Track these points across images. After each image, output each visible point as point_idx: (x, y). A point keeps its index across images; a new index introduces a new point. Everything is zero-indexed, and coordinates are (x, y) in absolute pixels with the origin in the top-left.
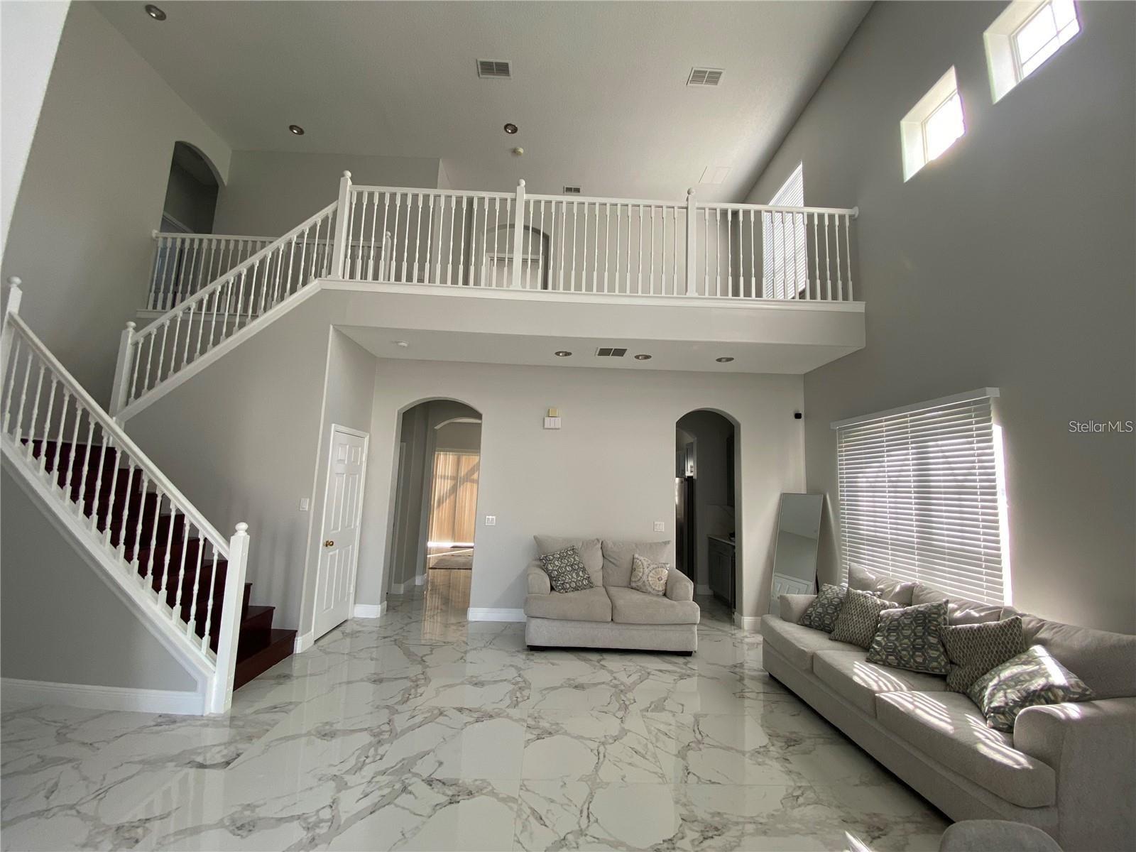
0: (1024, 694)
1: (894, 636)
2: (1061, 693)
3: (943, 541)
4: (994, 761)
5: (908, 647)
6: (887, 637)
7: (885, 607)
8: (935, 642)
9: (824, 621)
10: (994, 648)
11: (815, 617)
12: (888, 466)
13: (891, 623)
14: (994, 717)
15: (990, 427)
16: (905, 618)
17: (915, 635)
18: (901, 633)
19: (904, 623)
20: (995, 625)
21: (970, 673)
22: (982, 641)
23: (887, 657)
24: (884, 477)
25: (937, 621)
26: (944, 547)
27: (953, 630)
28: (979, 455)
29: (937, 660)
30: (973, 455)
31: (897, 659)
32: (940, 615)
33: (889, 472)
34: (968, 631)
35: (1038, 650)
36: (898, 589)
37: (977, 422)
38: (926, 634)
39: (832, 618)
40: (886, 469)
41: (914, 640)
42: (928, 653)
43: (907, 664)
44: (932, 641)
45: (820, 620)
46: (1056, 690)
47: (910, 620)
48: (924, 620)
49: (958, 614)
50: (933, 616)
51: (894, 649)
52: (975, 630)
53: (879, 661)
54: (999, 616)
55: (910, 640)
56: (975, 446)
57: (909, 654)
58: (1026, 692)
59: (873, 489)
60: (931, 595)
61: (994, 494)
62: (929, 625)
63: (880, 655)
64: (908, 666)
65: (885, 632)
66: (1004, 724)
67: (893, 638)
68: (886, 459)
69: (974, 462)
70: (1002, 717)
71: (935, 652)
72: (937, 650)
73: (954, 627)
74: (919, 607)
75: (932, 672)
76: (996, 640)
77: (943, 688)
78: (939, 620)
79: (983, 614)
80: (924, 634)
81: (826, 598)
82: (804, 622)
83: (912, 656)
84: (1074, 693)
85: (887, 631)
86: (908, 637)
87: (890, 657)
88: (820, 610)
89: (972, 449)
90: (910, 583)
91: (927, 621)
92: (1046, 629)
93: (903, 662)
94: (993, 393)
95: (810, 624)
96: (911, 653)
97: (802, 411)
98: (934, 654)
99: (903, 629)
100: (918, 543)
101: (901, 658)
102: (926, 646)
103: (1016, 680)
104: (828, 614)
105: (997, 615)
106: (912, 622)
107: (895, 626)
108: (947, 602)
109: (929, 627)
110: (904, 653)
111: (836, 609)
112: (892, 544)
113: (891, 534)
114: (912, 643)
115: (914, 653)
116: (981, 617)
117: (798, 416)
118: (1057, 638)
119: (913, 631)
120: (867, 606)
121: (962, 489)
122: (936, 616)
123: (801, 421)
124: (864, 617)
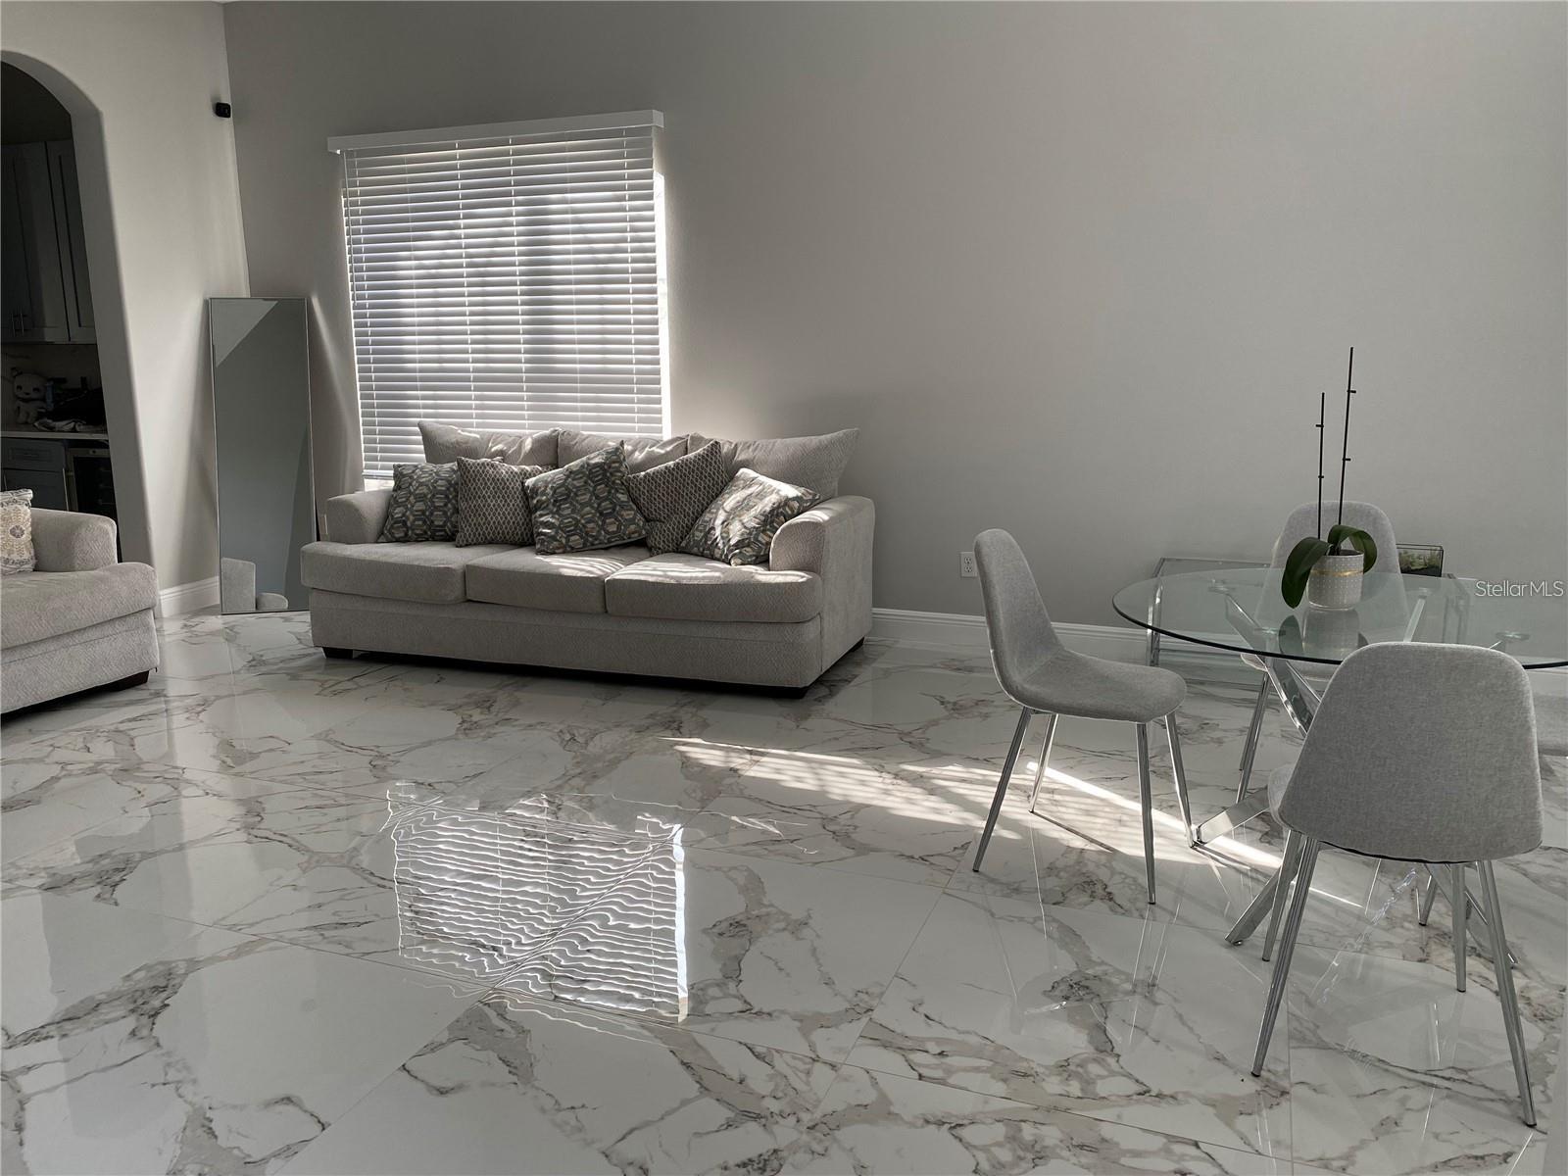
0: (763, 518)
1: (568, 508)
2: (796, 505)
3: (573, 362)
4: (778, 585)
5: (594, 515)
6: (557, 512)
7: (527, 475)
8: (626, 500)
9: (432, 522)
10: (700, 484)
11: (414, 521)
12: (467, 237)
13: (555, 492)
14: (740, 552)
15: (650, 176)
16: (573, 480)
17: (597, 497)
18: (577, 501)
19: (577, 487)
20: (695, 457)
21: (679, 522)
22: (684, 480)
23: (568, 541)
24: (460, 256)
25: (621, 472)
26: (574, 371)
27: (645, 476)
28: (633, 220)
29: (632, 521)
30: (624, 220)
31: (581, 537)
32: (621, 463)
33: (468, 246)
34: (665, 473)
35: (745, 472)
36: (528, 445)
37: (631, 166)
38: (613, 491)
39: (445, 513)
40: (463, 242)
41: (599, 505)
42: (622, 516)
43: (596, 540)
44: (622, 499)
45: (425, 522)
46: (791, 503)
47: (582, 480)
48: (604, 475)
49: (639, 456)
50: (614, 465)
51: (576, 525)
52: (673, 469)
53: (558, 548)
54: (686, 448)
55: (592, 507)
56: (627, 204)
57: (598, 525)
58: (762, 515)
59: (432, 281)
60: (586, 441)
61: (654, 281)
62: (613, 479)
63: (557, 540)
64: (597, 542)
65: (551, 506)
66: (751, 556)
67: (569, 511)
68: (462, 222)
69: (624, 230)
70: (748, 549)
71: (629, 512)
72: (632, 509)
73: (643, 473)
74: (589, 459)
75: (629, 540)
76: (702, 473)
77: (648, 554)
78: (623, 469)
79: (669, 449)
80: (609, 492)
81: (421, 484)
82: (392, 534)
83: (602, 527)
84: (807, 501)
85: (554, 505)
86: (589, 504)
87: (572, 538)
88: (420, 506)
89: (623, 209)
90: (547, 432)
91: (608, 474)
92: (742, 450)
93: (590, 539)
94: (658, 119)
95: (406, 535)
96: (600, 523)
97: (226, 99)
98: (628, 514)
99: (576, 495)
100: (528, 371)
101: (587, 533)
102: (618, 508)
103: (743, 506)
104: (437, 508)
105: (684, 446)
106: (586, 482)
107: (563, 495)
108: (622, 443)
109: (614, 482)
110: (591, 525)
111: (447, 497)
112: (476, 380)
113: (475, 361)
114: (597, 510)
115: (604, 522)
116: (667, 453)
117: (222, 110)
118: (759, 454)
119: (593, 493)
120: (502, 479)
121: (604, 275)
122: (617, 465)
123: (228, 122)
124: (503, 497)
